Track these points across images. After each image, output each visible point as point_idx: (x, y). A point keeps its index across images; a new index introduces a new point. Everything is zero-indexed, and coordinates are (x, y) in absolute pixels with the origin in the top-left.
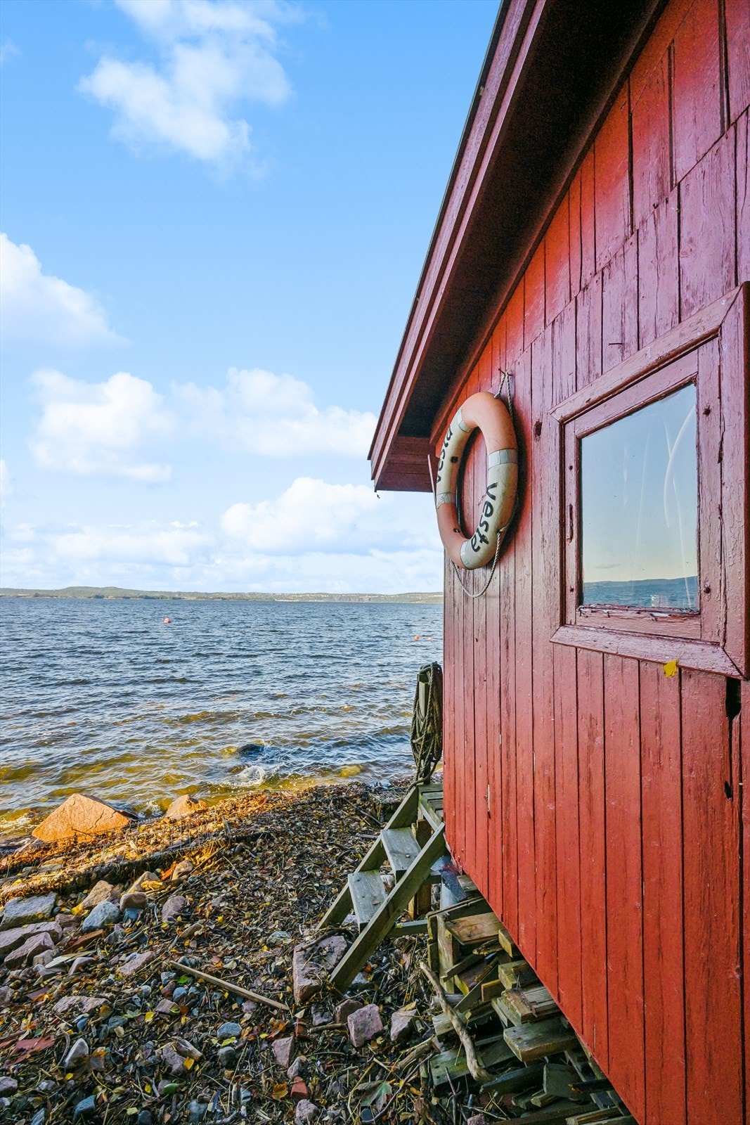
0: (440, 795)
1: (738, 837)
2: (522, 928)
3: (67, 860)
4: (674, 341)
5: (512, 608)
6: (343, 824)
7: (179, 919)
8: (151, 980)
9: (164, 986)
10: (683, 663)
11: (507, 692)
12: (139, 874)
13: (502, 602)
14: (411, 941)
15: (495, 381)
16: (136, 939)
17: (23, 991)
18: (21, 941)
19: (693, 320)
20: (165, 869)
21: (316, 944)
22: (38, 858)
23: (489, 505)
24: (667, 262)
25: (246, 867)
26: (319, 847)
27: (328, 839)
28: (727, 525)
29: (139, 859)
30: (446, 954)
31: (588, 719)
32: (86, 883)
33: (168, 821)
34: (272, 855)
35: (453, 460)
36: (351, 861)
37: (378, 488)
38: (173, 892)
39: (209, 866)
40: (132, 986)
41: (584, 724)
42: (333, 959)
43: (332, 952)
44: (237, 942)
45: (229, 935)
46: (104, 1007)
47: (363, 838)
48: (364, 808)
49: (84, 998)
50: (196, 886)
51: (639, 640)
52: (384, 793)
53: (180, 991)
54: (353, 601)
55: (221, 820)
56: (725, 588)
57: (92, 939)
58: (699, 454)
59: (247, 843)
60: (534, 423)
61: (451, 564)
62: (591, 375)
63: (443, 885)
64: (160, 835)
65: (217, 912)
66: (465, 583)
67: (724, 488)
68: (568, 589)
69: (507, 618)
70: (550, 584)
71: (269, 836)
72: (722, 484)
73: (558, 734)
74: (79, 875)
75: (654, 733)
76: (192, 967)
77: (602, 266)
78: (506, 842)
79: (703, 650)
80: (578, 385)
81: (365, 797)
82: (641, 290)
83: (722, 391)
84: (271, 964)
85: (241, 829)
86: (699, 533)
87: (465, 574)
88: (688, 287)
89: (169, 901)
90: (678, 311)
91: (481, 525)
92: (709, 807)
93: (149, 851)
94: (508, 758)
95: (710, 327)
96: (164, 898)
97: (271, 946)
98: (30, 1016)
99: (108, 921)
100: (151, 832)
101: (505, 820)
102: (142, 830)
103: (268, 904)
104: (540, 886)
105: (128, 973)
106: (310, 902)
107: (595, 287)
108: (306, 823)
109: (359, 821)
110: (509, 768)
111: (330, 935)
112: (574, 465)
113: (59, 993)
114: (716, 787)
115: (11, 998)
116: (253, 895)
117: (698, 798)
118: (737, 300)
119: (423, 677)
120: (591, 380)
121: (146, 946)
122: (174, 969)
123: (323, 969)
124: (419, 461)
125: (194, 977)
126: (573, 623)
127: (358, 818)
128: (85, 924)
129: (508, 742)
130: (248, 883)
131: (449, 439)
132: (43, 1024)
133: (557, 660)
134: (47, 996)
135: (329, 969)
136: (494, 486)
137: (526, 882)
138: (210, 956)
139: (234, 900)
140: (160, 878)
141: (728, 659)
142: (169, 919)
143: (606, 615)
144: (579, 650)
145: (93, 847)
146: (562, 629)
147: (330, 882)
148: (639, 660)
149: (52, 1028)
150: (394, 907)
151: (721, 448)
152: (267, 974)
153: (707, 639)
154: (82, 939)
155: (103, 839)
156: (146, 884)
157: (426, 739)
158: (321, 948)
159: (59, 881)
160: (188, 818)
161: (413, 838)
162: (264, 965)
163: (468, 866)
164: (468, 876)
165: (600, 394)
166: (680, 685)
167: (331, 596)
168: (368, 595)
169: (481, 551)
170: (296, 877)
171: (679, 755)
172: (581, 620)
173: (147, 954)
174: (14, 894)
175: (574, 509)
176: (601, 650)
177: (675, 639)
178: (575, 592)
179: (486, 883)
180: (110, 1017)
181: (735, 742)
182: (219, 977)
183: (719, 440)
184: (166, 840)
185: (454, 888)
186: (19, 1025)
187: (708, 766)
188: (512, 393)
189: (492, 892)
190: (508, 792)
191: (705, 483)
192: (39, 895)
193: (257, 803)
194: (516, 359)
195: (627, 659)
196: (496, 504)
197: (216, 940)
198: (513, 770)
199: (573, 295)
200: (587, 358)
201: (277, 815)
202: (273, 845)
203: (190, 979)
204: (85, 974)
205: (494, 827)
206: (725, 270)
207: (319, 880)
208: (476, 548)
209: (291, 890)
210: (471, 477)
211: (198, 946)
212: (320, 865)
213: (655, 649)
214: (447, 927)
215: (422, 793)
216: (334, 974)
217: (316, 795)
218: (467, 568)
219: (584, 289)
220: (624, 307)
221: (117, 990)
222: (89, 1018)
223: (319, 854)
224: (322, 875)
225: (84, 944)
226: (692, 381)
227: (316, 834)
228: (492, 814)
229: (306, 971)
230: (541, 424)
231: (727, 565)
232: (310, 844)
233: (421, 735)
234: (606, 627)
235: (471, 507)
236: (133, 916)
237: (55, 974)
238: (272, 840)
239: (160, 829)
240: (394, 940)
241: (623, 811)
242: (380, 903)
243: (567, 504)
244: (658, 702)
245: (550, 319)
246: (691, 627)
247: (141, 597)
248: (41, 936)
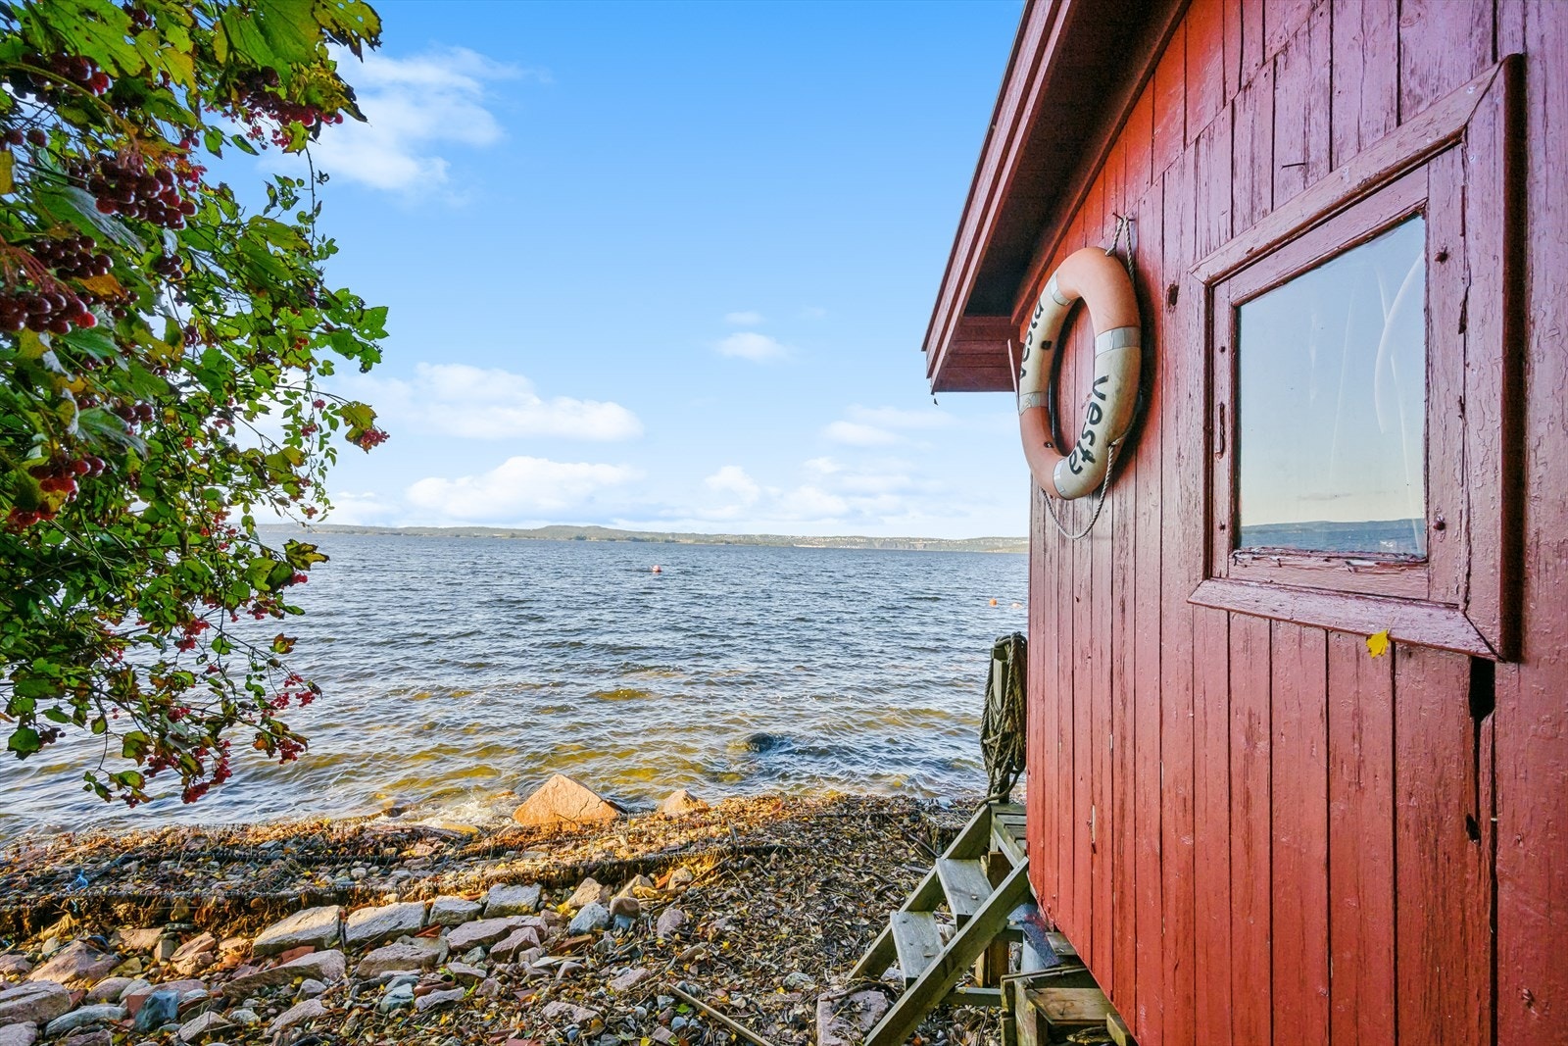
0: (1021, 820)
1: (1489, 900)
2: (1142, 1012)
3: (551, 848)
4: (1391, 154)
5: (1131, 553)
6: (884, 849)
7: (677, 936)
8: (646, 1002)
9: (661, 1011)
10: (1397, 635)
11: (1122, 673)
12: (630, 877)
13: (1116, 545)
14: (978, 1016)
15: (1109, 230)
16: (629, 952)
17: (511, 988)
18: (506, 933)
19: (1421, 120)
20: (660, 875)
21: (848, 996)
22: (521, 843)
23: (1097, 408)
24: (1378, 36)
25: (757, 887)
26: (851, 875)
27: (864, 866)
28: (1473, 426)
29: (629, 858)
30: (1027, 1036)
31: (1246, 715)
32: (573, 878)
33: (662, 817)
34: (789, 876)
35: (1045, 345)
36: (895, 899)
37: (936, 388)
38: (669, 904)
39: (712, 879)
40: (626, 1004)
41: (1240, 722)
42: (869, 1019)
43: (869, 1011)
44: (746, 977)
45: (736, 966)
46: (596, 1020)
47: (912, 872)
48: (914, 831)
49: (574, 1007)
50: (696, 901)
51: (1326, 600)
52: (942, 814)
53: (679, 1021)
54: (900, 548)
55: (725, 824)
56: (1468, 522)
57: (580, 943)
58: (1429, 321)
59: (759, 856)
60: (1167, 287)
61: (1041, 492)
62: (1256, 213)
63: (1025, 942)
64: (653, 832)
65: (720, 937)
66: (1061, 519)
67: (1468, 371)
68: (1217, 525)
69: (1123, 568)
70: (1188, 519)
71: (786, 852)
72: (1466, 365)
73: (1200, 735)
74: (565, 868)
75: (1350, 739)
76: (693, 996)
77: (1274, 52)
78: (1118, 886)
79: (1430, 615)
80: (1235, 228)
81: (915, 817)
82: (1336, 82)
83: (1467, 224)
84: (788, 1010)
85: (752, 838)
86: (1428, 440)
87: (1061, 506)
88: (1412, 72)
89: (665, 913)
90: (1395, 108)
91: (1084, 437)
92: (1440, 850)
93: (641, 850)
94: (1122, 766)
95: (1448, 130)
96: (658, 910)
97: (789, 989)
98: (519, 1015)
99: (598, 926)
100: (644, 828)
101: (1118, 854)
102: (633, 824)
103: (785, 936)
104: (1170, 953)
105: (620, 988)
106: (839, 943)
107: (1262, 83)
108: (834, 841)
109: (906, 848)
110: (1124, 782)
111: (865, 989)
112: (1227, 345)
113: (547, 997)
114: (1453, 822)
115: (499, 993)
116: (766, 923)
117: (1422, 837)
118: (1495, 85)
119: (999, 652)
120: (1256, 220)
121: (639, 962)
122: (672, 994)
123: (856, 1029)
124: (995, 347)
125: (695, 1009)
126: (1224, 576)
127: (905, 843)
128: (572, 925)
129: (1123, 746)
130: (759, 906)
131: (1038, 317)
132: (532, 1027)
133: (1199, 628)
134: (534, 998)
135: (864, 1030)
136: (1104, 380)
137: (1149, 948)
138: (715, 985)
139: (743, 925)
140: (654, 885)
141: (1472, 628)
142: (665, 936)
143: (1276, 564)
144: (1232, 614)
145: (579, 837)
146: (1207, 583)
147: (866, 922)
148: (1327, 631)
149: (541, 1032)
150: (954, 962)
151: (1464, 312)
152: (784, 1023)
153: (1440, 598)
154: (569, 942)
155: (588, 831)
156: (636, 888)
157: (1003, 740)
158: (852, 1002)
159: (543, 871)
160: (686, 816)
161: (982, 875)
162: (781, 1011)
163: (1061, 918)
164: (1064, 935)
165: (1269, 240)
166: (1393, 667)
167: (870, 540)
168: (923, 540)
169: (1083, 473)
170: (822, 908)
171: (1391, 772)
172: (1236, 571)
173: (641, 971)
174: (498, 880)
175: (1228, 409)
176: (1267, 614)
177: (1386, 598)
178: (1227, 530)
179: (1088, 945)
180: (602, 1034)
181: (1485, 757)
182: (725, 1014)
183: (1462, 298)
184: (660, 839)
185: (1042, 948)
186: (509, 1022)
187: (1439, 791)
188: (1134, 245)
189: (1097, 958)
190: (1123, 817)
191: (1437, 363)
192: (523, 884)
193: (770, 807)
194: (1140, 195)
195: (1308, 628)
196: (1107, 407)
197: (721, 970)
198: (1130, 786)
199: (1229, 98)
200: (1249, 188)
201: (796, 826)
202: (791, 863)
203: (691, 1010)
204: (573, 982)
205: (1102, 867)
206: (1475, 40)
207: (850, 916)
208: (1076, 468)
209: (814, 924)
210: (1071, 368)
211: (700, 973)
212: (853, 898)
213: (1352, 613)
214: (1028, 997)
215: (997, 814)
216: (871, 1037)
217: (848, 806)
218: (1064, 498)
219: (1245, 88)
220: (1308, 109)
221: (609, 1005)
222: (580, 1029)
223: (851, 883)
224: (854, 911)
225: (572, 947)
226: (1419, 211)
227: (847, 857)
228: (1098, 848)
229: (834, 1027)
230: (1177, 288)
231: (1472, 488)
232: (839, 869)
233: (996, 733)
234: (1275, 581)
235: (1072, 412)
236: (624, 925)
237: (542, 976)
238: (790, 857)
239: (654, 825)
240: (954, 1010)
241: (1300, 852)
242: (934, 956)
243: (1217, 402)
244: (1358, 692)
245: (1192, 136)
246: (1412, 582)
247: (628, 539)
248: (528, 930)
